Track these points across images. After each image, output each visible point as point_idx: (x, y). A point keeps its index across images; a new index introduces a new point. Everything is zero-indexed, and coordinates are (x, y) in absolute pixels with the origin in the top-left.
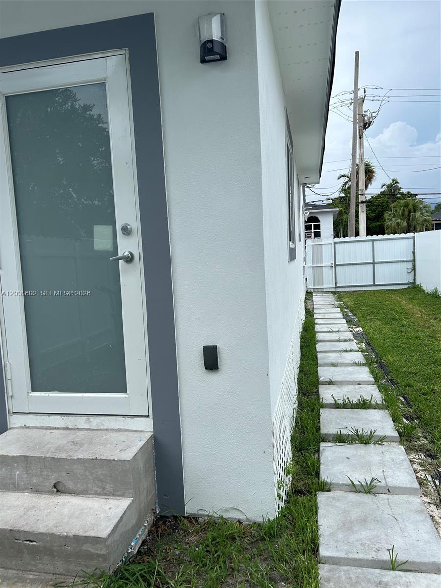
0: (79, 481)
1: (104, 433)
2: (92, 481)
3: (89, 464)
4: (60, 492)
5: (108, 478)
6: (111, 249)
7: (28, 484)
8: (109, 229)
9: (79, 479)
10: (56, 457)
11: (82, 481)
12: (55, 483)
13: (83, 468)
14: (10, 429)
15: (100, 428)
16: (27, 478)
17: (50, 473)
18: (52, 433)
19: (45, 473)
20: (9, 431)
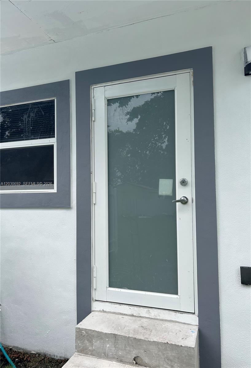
0: (154, 358)
1: (161, 322)
2: (163, 359)
3: (162, 346)
4: (137, 364)
5: (176, 359)
6: (171, 195)
7: (115, 355)
8: (170, 181)
9: (153, 357)
10: (137, 338)
11: (156, 358)
12: (135, 357)
13: (158, 349)
14: (92, 311)
15: (157, 318)
16: (115, 350)
17: (132, 349)
18: (123, 318)
19: (128, 348)
20: (92, 313)
